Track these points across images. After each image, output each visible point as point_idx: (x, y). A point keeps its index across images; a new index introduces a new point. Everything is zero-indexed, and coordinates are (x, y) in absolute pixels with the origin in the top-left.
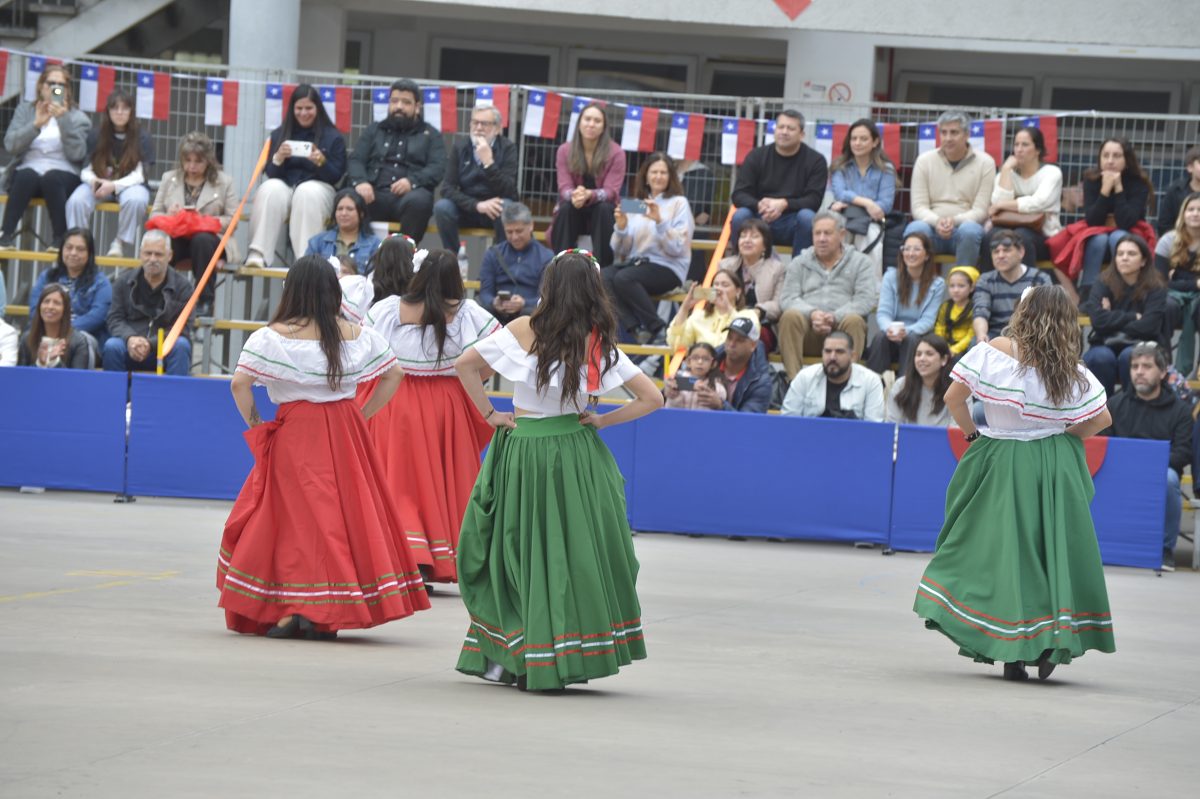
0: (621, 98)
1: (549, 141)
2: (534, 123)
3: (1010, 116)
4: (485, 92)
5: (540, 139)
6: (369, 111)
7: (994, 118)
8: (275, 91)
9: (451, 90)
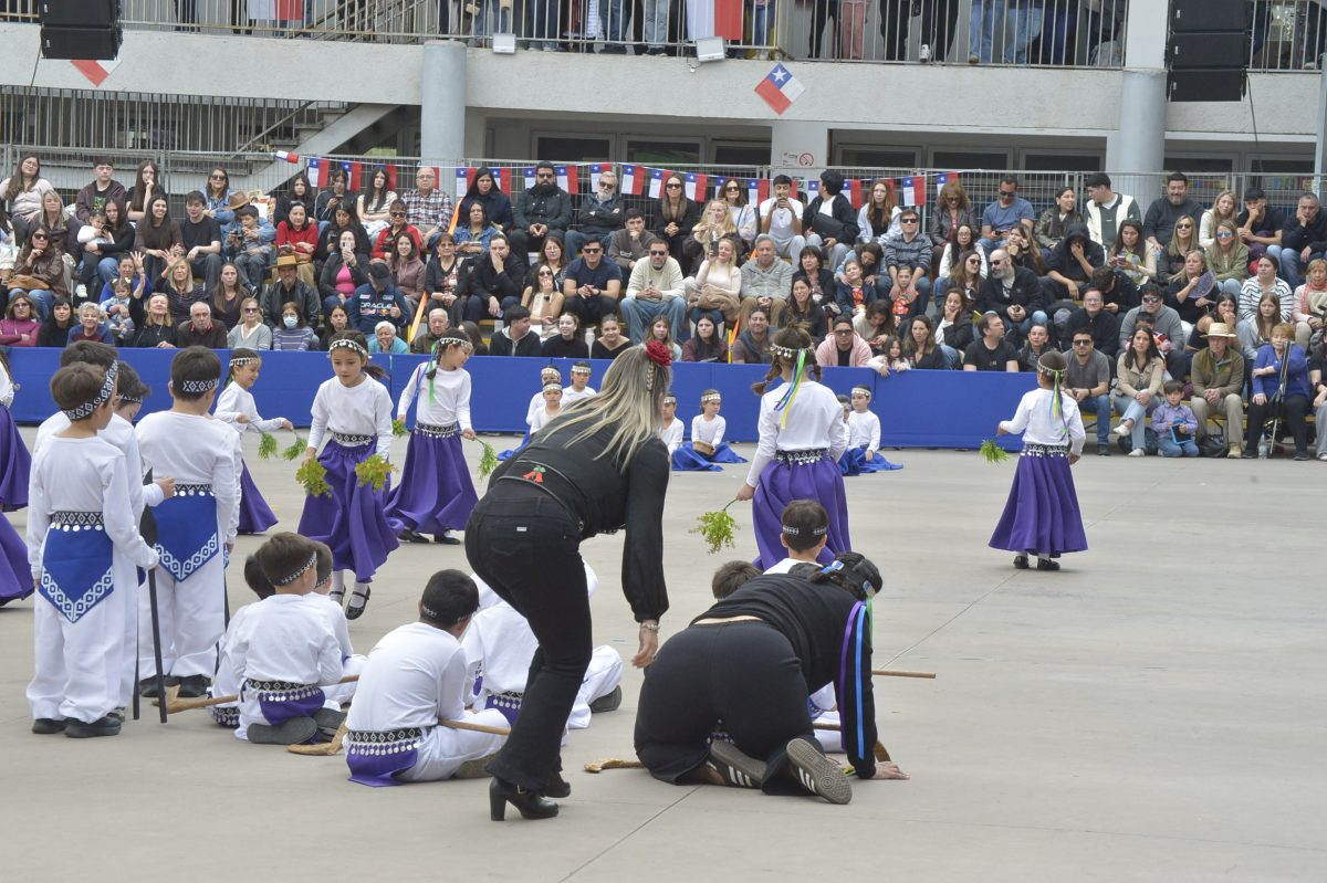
0: (682, 169)
1: (637, 197)
2: (627, 186)
3: (929, 173)
4: (596, 168)
5: (632, 196)
6: (522, 182)
7: (919, 175)
8: (462, 173)
9: (574, 166)
